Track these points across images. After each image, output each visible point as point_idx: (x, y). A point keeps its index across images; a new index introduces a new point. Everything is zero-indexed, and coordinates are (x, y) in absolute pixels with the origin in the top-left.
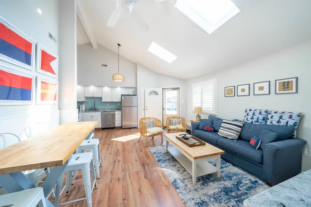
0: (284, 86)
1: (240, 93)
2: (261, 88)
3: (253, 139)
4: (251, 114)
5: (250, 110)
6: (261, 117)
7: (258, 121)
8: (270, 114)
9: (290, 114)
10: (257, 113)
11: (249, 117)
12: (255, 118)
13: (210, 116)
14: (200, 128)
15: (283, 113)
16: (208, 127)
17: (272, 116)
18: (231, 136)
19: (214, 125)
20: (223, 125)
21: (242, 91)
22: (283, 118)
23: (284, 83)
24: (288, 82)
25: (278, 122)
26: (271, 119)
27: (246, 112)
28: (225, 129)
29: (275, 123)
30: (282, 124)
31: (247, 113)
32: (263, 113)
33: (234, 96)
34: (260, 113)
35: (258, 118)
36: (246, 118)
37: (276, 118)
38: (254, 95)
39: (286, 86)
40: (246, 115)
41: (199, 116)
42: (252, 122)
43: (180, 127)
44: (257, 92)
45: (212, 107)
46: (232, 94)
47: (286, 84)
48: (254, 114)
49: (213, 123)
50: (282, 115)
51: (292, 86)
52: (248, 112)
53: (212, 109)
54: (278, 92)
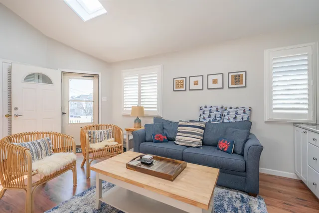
0: (236, 79)
1: (193, 87)
2: (215, 81)
3: (224, 142)
4: (207, 111)
5: (206, 107)
6: (218, 114)
7: (216, 119)
8: (226, 110)
9: (243, 109)
10: (214, 110)
11: (206, 116)
12: (213, 115)
13: (157, 119)
14: (147, 139)
15: (237, 108)
16: (159, 135)
17: (229, 112)
18: (194, 142)
19: (165, 132)
20: (180, 129)
21: (195, 84)
22: (238, 113)
23: (236, 76)
24: (239, 76)
25: (235, 118)
26: (228, 116)
27: (201, 109)
28: (186, 135)
29: (232, 119)
30: (238, 120)
31: (202, 111)
32: (220, 110)
33: (186, 90)
34: (217, 110)
35: (216, 115)
36: (202, 117)
37: (232, 114)
38: (208, 89)
39: (237, 79)
40: (202, 113)
41: (138, 121)
42: (210, 121)
43: (111, 142)
44: (211, 85)
45: (156, 106)
46: (183, 87)
47: (237, 78)
48: (210, 111)
49: (163, 128)
50: (236, 110)
51: (242, 80)
52: (204, 109)
53: (156, 109)
54: (230, 86)
